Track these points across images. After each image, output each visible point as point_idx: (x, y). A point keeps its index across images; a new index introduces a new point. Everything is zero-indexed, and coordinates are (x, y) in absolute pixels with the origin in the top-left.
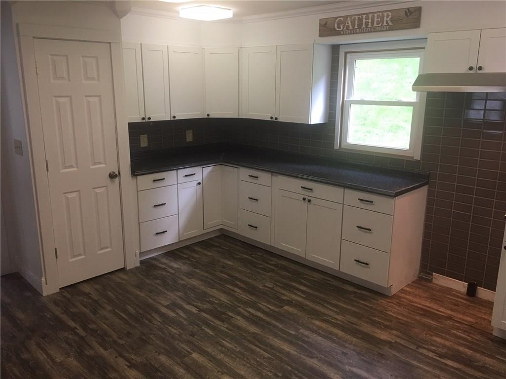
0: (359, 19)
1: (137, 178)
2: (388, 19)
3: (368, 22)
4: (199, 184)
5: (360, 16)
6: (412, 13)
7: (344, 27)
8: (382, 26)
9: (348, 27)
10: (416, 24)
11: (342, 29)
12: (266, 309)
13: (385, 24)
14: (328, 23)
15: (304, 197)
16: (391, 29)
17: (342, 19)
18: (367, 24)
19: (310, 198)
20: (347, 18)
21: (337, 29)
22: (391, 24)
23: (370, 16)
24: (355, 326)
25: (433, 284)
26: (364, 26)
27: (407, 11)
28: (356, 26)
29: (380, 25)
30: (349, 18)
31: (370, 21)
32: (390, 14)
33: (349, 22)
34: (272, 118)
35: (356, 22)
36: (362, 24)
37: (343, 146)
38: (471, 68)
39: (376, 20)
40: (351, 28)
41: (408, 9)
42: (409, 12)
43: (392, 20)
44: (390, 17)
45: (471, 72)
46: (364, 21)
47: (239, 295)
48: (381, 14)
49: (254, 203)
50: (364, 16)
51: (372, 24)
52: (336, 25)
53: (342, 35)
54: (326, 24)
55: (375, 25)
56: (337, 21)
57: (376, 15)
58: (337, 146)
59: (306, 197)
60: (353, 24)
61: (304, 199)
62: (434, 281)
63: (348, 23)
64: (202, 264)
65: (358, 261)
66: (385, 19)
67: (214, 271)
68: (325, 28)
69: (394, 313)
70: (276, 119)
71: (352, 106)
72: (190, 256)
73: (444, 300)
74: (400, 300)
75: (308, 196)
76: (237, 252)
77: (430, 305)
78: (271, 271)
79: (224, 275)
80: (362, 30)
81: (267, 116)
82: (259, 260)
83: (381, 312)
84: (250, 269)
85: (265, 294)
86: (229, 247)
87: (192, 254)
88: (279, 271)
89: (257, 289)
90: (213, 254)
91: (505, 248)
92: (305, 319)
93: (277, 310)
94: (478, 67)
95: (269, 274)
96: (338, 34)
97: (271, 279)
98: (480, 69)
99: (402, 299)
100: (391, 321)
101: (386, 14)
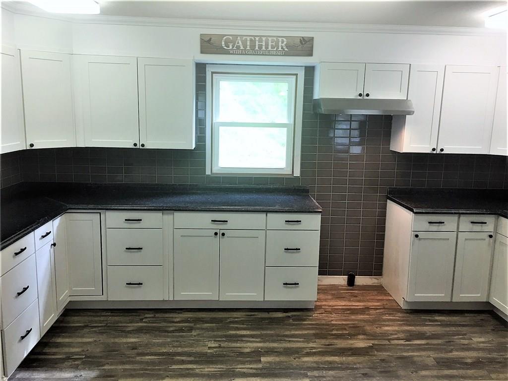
0: (251, 40)
2: (283, 45)
3: (262, 45)
4: (54, 245)
5: (253, 38)
6: (307, 42)
7: (233, 47)
8: (276, 50)
9: (238, 47)
10: (310, 53)
11: (231, 47)
13: (280, 49)
14: (212, 39)
15: (216, 231)
16: (286, 54)
17: (231, 38)
18: (260, 47)
19: (222, 232)
20: (237, 37)
21: (226, 48)
22: (286, 50)
23: (264, 39)
26: (257, 48)
27: (302, 39)
28: (248, 47)
29: (275, 49)
30: (239, 38)
31: (264, 44)
32: (285, 40)
33: (240, 42)
34: (135, 145)
35: (248, 44)
36: (255, 45)
37: (215, 171)
38: (360, 95)
39: (270, 44)
40: (242, 48)
41: (303, 37)
42: (303, 41)
43: (287, 46)
44: (285, 43)
45: (359, 98)
46: (257, 43)
48: (275, 39)
50: (257, 39)
51: (267, 47)
52: (223, 43)
53: (231, 54)
54: (210, 39)
55: (270, 48)
56: (225, 38)
57: (270, 39)
58: (208, 172)
59: (218, 231)
61: (216, 234)
63: (238, 43)
64: (101, 357)
65: (286, 284)
66: (280, 44)
67: (129, 357)
68: (208, 45)
69: (336, 321)
70: (143, 145)
71: (221, 128)
72: (66, 353)
73: (344, 295)
74: (324, 309)
75: (220, 229)
76: (120, 325)
77: (343, 303)
78: (191, 329)
79: (150, 357)
80: (255, 52)
81: (126, 143)
82: (160, 323)
83: (328, 325)
84: (168, 337)
85: (224, 356)
86: (101, 322)
87: (66, 350)
88: (198, 326)
89: (208, 354)
90: (95, 339)
91: (417, 236)
92: (294, 361)
93: (260, 366)
94: (365, 94)
95: (194, 333)
96: (227, 53)
97: (204, 337)
98: (368, 95)
99: (323, 307)
100: (345, 329)
101: (280, 39)
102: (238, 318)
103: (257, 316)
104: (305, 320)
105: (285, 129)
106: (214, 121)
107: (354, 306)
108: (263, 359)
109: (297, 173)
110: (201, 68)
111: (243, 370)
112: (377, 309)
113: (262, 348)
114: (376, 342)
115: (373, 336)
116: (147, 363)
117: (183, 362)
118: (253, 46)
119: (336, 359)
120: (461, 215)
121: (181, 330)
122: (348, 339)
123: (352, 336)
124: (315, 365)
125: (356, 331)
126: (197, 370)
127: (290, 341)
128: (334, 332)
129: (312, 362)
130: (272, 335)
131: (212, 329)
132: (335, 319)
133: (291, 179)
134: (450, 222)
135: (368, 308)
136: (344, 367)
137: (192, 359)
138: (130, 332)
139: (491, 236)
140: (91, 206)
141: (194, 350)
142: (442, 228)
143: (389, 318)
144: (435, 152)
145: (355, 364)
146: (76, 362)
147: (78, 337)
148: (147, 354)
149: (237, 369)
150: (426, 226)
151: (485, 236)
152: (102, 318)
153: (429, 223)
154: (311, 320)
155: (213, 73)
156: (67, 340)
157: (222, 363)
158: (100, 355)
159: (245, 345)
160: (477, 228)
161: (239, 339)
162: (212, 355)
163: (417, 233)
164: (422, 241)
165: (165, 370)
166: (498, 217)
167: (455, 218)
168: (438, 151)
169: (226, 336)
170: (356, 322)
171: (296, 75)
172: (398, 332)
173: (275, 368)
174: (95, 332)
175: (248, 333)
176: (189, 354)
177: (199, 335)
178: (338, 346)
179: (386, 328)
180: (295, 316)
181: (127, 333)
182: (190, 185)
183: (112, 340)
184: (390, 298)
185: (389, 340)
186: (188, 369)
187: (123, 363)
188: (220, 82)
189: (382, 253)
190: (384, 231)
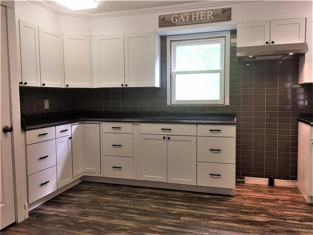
0: (189, 15)
1: (25, 133)
2: (210, 15)
4: (71, 138)
5: (190, 14)
6: (226, 11)
7: (178, 21)
9: (181, 21)
10: (229, 18)
11: (177, 21)
12: (170, 223)
13: (208, 18)
14: (165, 18)
15: (164, 136)
16: (213, 21)
17: (177, 15)
18: (195, 19)
19: (168, 136)
20: (181, 14)
21: (174, 22)
22: (212, 18)
23: (197, 13)
24: (238, 218)
25: (246, 184)
26: (193, 20)
27: (223, 10)
28: (188, 19)
29: (205, 19)
30: (182, 15)
31: (197, 16)
32: (211, 12)
33: (182, 17)
34: (122, 85)
35: (188, 17)
36: (192, 18)
37: (173, 103)
38: (267, 43)
39: (201, 15)
40: (184, 21)
41: (223, 9)
42: (224, 11)
43: (213, 16)
44: (211, 14)
45: (267, 45)
46: (193, 16)
47: (140, 219)
48: (205, 12)
49: (118, 149)
50: (193, 14)
51: (199, 18)
52: (172, 19)
53: (177, 25)
54: (164, 18)
55: (201, 19)
56: (173, 16)
57: (201, 13)
58: (168, 103)
59: (166, 136)
60: (185, 19)
61: (164, 138)
62: (246, 182)
63: (181, 18)
64: (86, 204)
65: (212, 175)
66: (208, 15)
67: (101, 206)
68: (164, 22)
69: (248, 204)
70: (126, 85)
71: (177, 75)
72: (70, 201)
73: (263, 191)
74: (242, 197)
75: (167, 135)
76: (107, 191)
77: (260, 195)
78: (145, 197)
79: (113, 208)
80: (192, 22)
81: (117, 84)
82: (129, 192)
83: (241, 206)
84: (129, 200)
85: (158, 213)
86: (97, 188)
87: (71, 199)
88: (151, 196)
89: (148, 211)
90: (89, 196)
92: (204, 222)
93: (178, 221)
94: (271, 42)
95: (146, 199)
96: (174, 25)
97: (151, 202)
98: (273, 42)
99: (242, 196)
100: (253, 210)
101: (208, 12)
102: (179, 195)
103: (192, 195)
104: (224, 201)
105: (219, 74)
106: (172, 71)
107: (266, 197)
108: (182, 218)
109: (227, 103)
110: (163, 39)
111: (166, 222)
112: (286, 201)
113: (185, 212)
114: (273, 220)
115: (272, 216)
116: (110, 211)
117: (131, 213)
118: (190, 19)
119: (236, 225)
121: (140, 197)
122: (251, 215)
123: (255, 214)
124: (217, 226)
125: (261, 211)
126: (136, 218)
127: (206, 211)
128: (243, 210)
129: (216, 224)
130: (195, 207)
131: (158, 199)
132: (247, 203)
133: (223, 107)
135: (278, 200)
136: (238, 230)
137: (138, 212)
138: (109, 195)
140: (95, 119)
141: (141, 208)
143: (292, 207)
145: (249, 230)
146: (72, 205)
147: (81, 194)
148: (112, 206)
149: (162, 221)
152: (99, 187)
154: (229, 202)
155: (171, 41)
156: (75, 195)
157: (154, 216)
158: (87, 203)
159: (174, 209)
161: (173, 206)
162: (151, 212)
165: (118, 215)
169: (165, 203)
170: (263, 207)
171: (225, 37)
172: (296, 216)
173: (188, 224)
174: (92, 193)
175: (181, 203)
176: (136, 210)
177: (148, 201)
178: (241, 218)
179: (286, 212)
180: (218, 198)
181: (107, 195)
182: (158, 112)
183: (98, 198)
184: (300, 195)
185: (285, 219)
186: (131, 217)
187: (96, 209)
188: (177, 47)
189: (296, 162)
190: (297, 146)
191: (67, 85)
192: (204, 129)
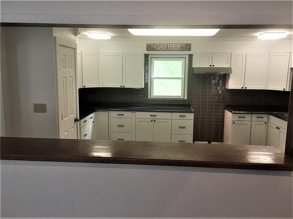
0: (166, 45)
2: (179, 47)
3: (170, 47)
4: (93, 122)
6: (188, 45)
7: (159, 48)
8: (176, 49)
9: (161, 48)
10: (190, 50)
11: (158, 48)
15: (152, 119)
16: (180, 50)
17: (158, 45)
18: (170, 48)
19: (154, 120)
23: (171, 45)
26: (168, 48)
27: (186, 44)
30: (161, 45)
31: (171, 46)
32: (179, 45)
33: (162, 46)
34: (121, 86)
35: (165, 47)
36: (168, 47)
37: (152, 97)
38: (211, 66)
39: (174, 46)
40: (163, 48)
44: (180, 46)
46: (169, 46)
48: (176, 44)
49: (122, 128)
50: (169, 45)
51: (172, 48)
52: (155, 47)
54: (150, 46)
55: (174, 48)
56: (156, 45)
57: (174, 45)
58: (149, 98)
59: (153, 119)
60: (164, 47)
61: (152, 120)
65: (180, 141)
66: (178, 46)
68: (149, 47)
70: (124, 86)
71: (154, 80)
80: (168, 50)
81: (118, 86)
91: (234, 122)
94: (213, 65)
96: (157, 50)
98: (214, 66)
101: (178, 45)
105: (181, 80)
106: (151, 77)
109: (186, 98)
110: (146, 56)
118: (167, 48)
120: (253, 114)
133: (183, 100)
134: (248, 117)
139: (266, 123)
140: (105, 109)
142: (244, 119)
144: (243, 89)
150: (238, 119)
151: (264, 123)
153: (239, 117)
155: (151, 58)
160: (260, 119)
163: (234, 121)
164: (236, 125)
166: (269, 116)
167: (250, 115)
168: (245, 88)
171: (185, 58)
182: (142, 103)
188: (154, 61)
189: (223, 132)
190: (224, 123)
191: (85, 86)
192: (176, 115)
